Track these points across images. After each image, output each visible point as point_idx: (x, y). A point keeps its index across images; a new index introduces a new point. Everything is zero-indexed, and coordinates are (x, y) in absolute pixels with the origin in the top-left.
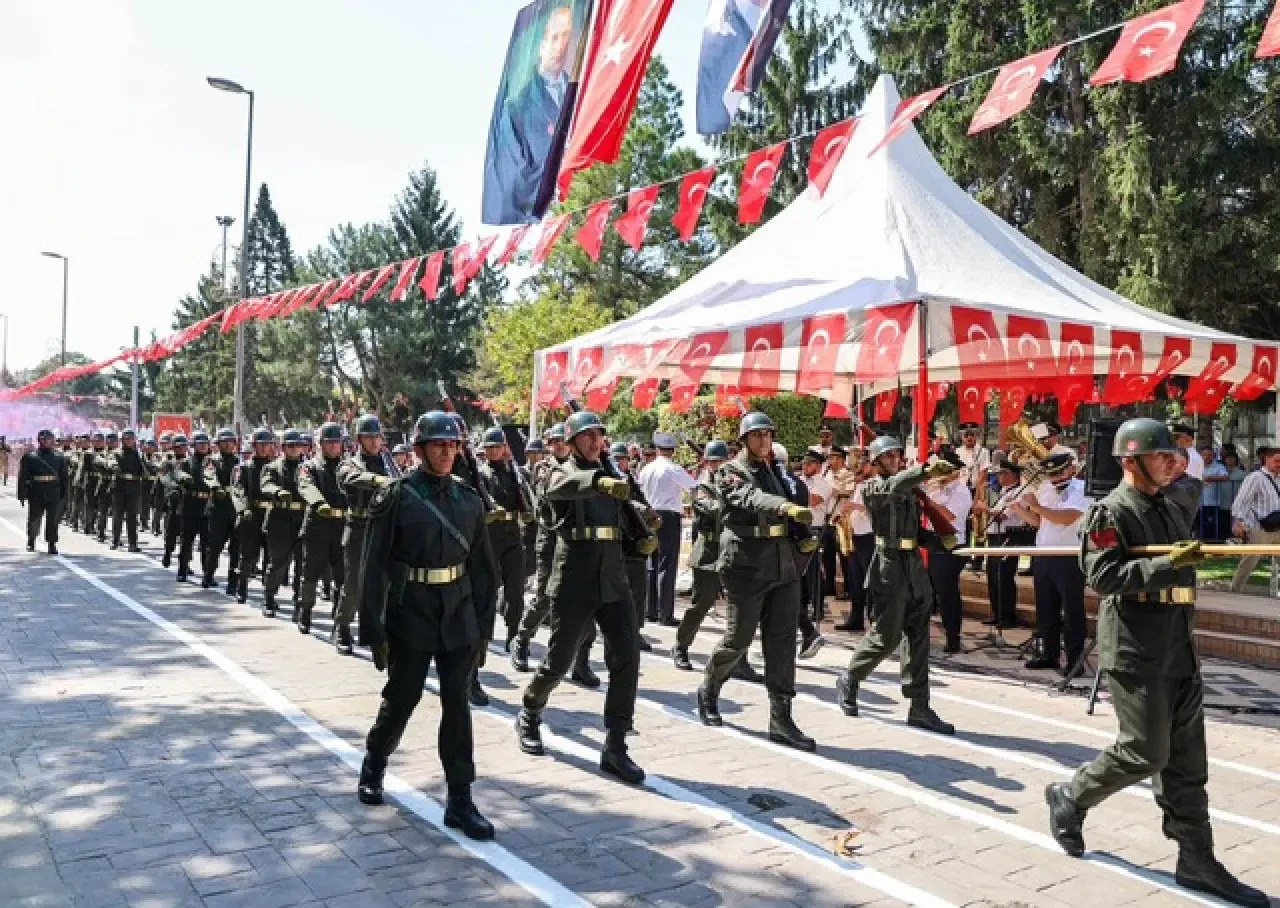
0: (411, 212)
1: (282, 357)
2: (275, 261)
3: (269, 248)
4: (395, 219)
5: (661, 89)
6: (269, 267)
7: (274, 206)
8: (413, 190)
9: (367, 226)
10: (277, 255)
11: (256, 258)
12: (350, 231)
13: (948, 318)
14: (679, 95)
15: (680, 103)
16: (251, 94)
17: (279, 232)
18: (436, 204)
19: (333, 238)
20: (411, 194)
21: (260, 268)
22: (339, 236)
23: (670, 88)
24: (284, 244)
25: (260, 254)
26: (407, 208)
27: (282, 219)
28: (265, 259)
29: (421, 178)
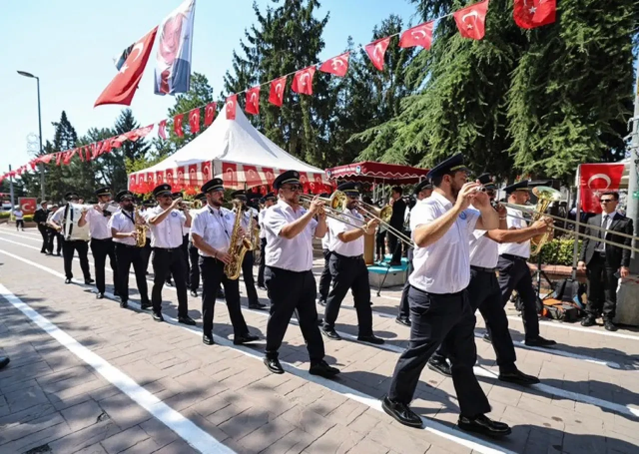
0: (123, 124)
1: (72, 177)
2: (71, 140)
3: (68, 136)
4: (117, 127)
5: (205, 87)
6: (68, 143)
7: (69, 119)
8: (123, 116)
9: (103, 129)
10: (71, 138)
11: (63, 139)
12: (96, 131)
13: (221, 166)
14: (212, 89)
15: (212, 92)
16: (38, 78)
17: (71, 129)
18: (132, 122)
19: (89, 132)
20: (122, 118)
21: (65, 143)
22: (92, 132)
23: (208, 86)
24: (74, 134)
25: (64, 138)
26: (121, 123)
27: (72, 125)
28: (67, 139)
29: (126, 112)
